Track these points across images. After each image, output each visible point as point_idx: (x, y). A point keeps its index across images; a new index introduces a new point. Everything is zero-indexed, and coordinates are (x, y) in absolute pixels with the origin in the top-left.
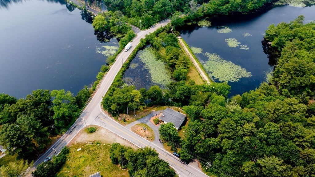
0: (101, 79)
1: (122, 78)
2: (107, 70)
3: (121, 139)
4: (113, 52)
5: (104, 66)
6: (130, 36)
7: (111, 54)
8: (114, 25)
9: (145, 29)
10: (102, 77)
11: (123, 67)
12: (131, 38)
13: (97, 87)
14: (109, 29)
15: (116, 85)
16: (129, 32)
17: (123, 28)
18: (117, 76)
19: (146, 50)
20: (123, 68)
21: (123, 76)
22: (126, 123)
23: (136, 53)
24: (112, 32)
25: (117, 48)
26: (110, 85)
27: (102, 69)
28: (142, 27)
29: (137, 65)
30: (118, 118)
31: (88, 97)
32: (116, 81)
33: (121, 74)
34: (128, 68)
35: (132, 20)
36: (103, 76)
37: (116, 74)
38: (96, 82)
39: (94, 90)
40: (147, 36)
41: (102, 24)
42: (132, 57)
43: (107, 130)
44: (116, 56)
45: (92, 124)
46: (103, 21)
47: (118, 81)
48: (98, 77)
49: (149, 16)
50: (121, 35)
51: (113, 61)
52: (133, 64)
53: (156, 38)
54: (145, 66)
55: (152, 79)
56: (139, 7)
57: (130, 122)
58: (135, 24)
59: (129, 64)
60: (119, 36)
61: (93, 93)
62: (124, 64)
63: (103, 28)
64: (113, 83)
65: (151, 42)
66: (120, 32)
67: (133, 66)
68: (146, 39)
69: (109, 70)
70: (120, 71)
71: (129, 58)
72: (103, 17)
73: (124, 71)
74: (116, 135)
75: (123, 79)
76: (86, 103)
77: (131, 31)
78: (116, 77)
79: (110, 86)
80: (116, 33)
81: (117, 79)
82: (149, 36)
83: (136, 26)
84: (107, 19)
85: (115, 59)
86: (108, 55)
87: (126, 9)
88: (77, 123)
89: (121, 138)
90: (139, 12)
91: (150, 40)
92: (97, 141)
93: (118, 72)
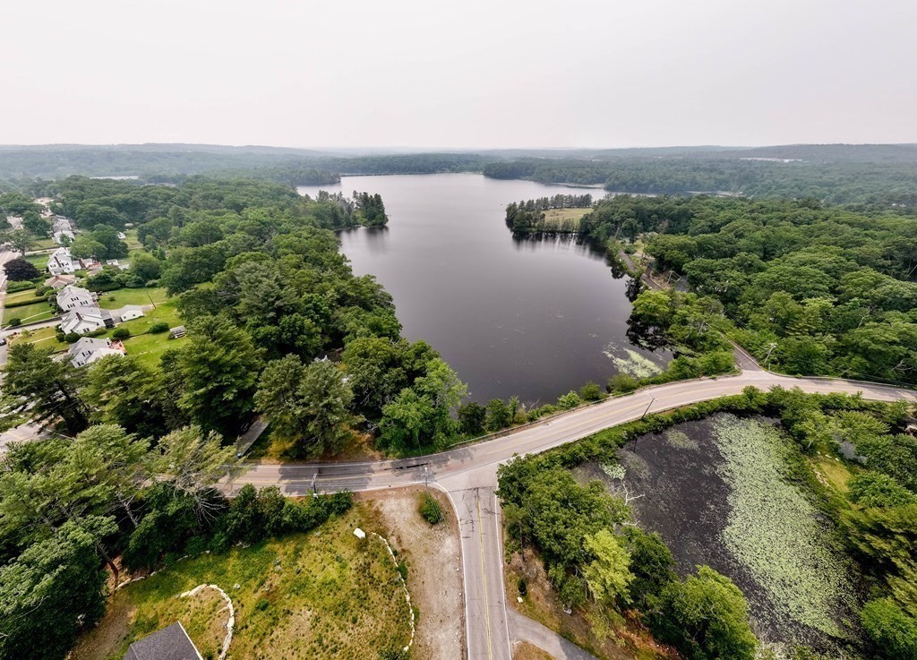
0: (567, 408)
1: (621, 446)
2: (594, 398)
3: (459, 646)
4: (642, 374)
5: (594, 387)
6: (715, 362)
7: (632, 373)
8: (684, 322)
9: (779, 370)
10: (573, 405)
11: (643, 420)
12: (717, 369)
13: (542, 418)
14: (666, 325)
15: (591, 451)
16: (718, 354)
17: (704, 339)
18: (609, 429)
19: (753, 424)
20: (641, 423)
21: (627, 441)
22: (520, 600)
23: (710, 414)
24: (671, 335)
25: (657, 370)
26: (576, 438)
27: (584, 389)
28: (774, 362)
29: (693, 445)
30: (516, 552)
31: (504, 423)
32: (597, 439)
33: (624, 434)
34: (657, 432)
35: (745, 334)
36: (577, 405)
37: (611, 425)
38: (550, 407)
39: (532, 419)
40: (776, 389)
41: (655, 309)
42: (687, 415)
43: (460, 556)
44: (644, 384)
45: (449, 495)
46: (661, 303)
47: (604, 444)
48: (563, 398)
49: (820, 347)
50: (690, 351)
51: (627, 389)
52: (681, 434)
53: (818, 415)
54: (721, 469)
55: (728, 529)
56: (790, 315)
57: (530, 612)
58: (749, 349)
59: (667, 426)
60: (683, 349)
61: (522, 423)
62: (652, 416)
63: (652, 318)
64: (585, 439)
65: (787, 414)
66: (691, 342)
67: (676, 438)
68: (770, 396)
69: (602, 402)
70: (626, 425)
71: (676, 410)
72: (667, 298)
73: (641, 434)
74: (462, 606)
75: (623, 452)
76: (490, 433)
77: (724, 354)
78: (604, 431)
79: (571, 440)
80: (679, 341)
81: (604, 437)
82: (788, 393)
83: (749, 351)
84: (673, 304)
85: (635, 388)
86: (626, 371)
87: (741, 306)
88: (430, 461)
89: (463, 641)
90: (783, 326)
91: (783, 408)
92: (409, 560)
93: (621, 422)
